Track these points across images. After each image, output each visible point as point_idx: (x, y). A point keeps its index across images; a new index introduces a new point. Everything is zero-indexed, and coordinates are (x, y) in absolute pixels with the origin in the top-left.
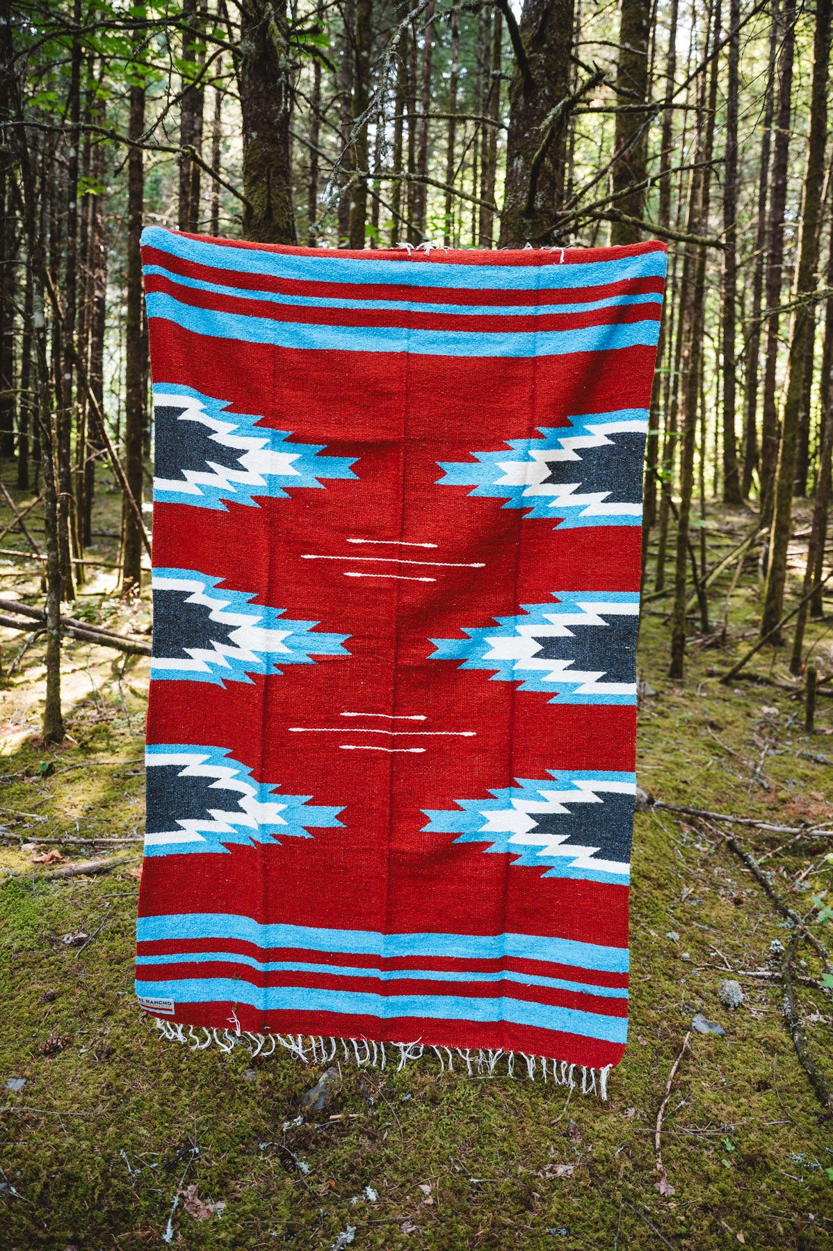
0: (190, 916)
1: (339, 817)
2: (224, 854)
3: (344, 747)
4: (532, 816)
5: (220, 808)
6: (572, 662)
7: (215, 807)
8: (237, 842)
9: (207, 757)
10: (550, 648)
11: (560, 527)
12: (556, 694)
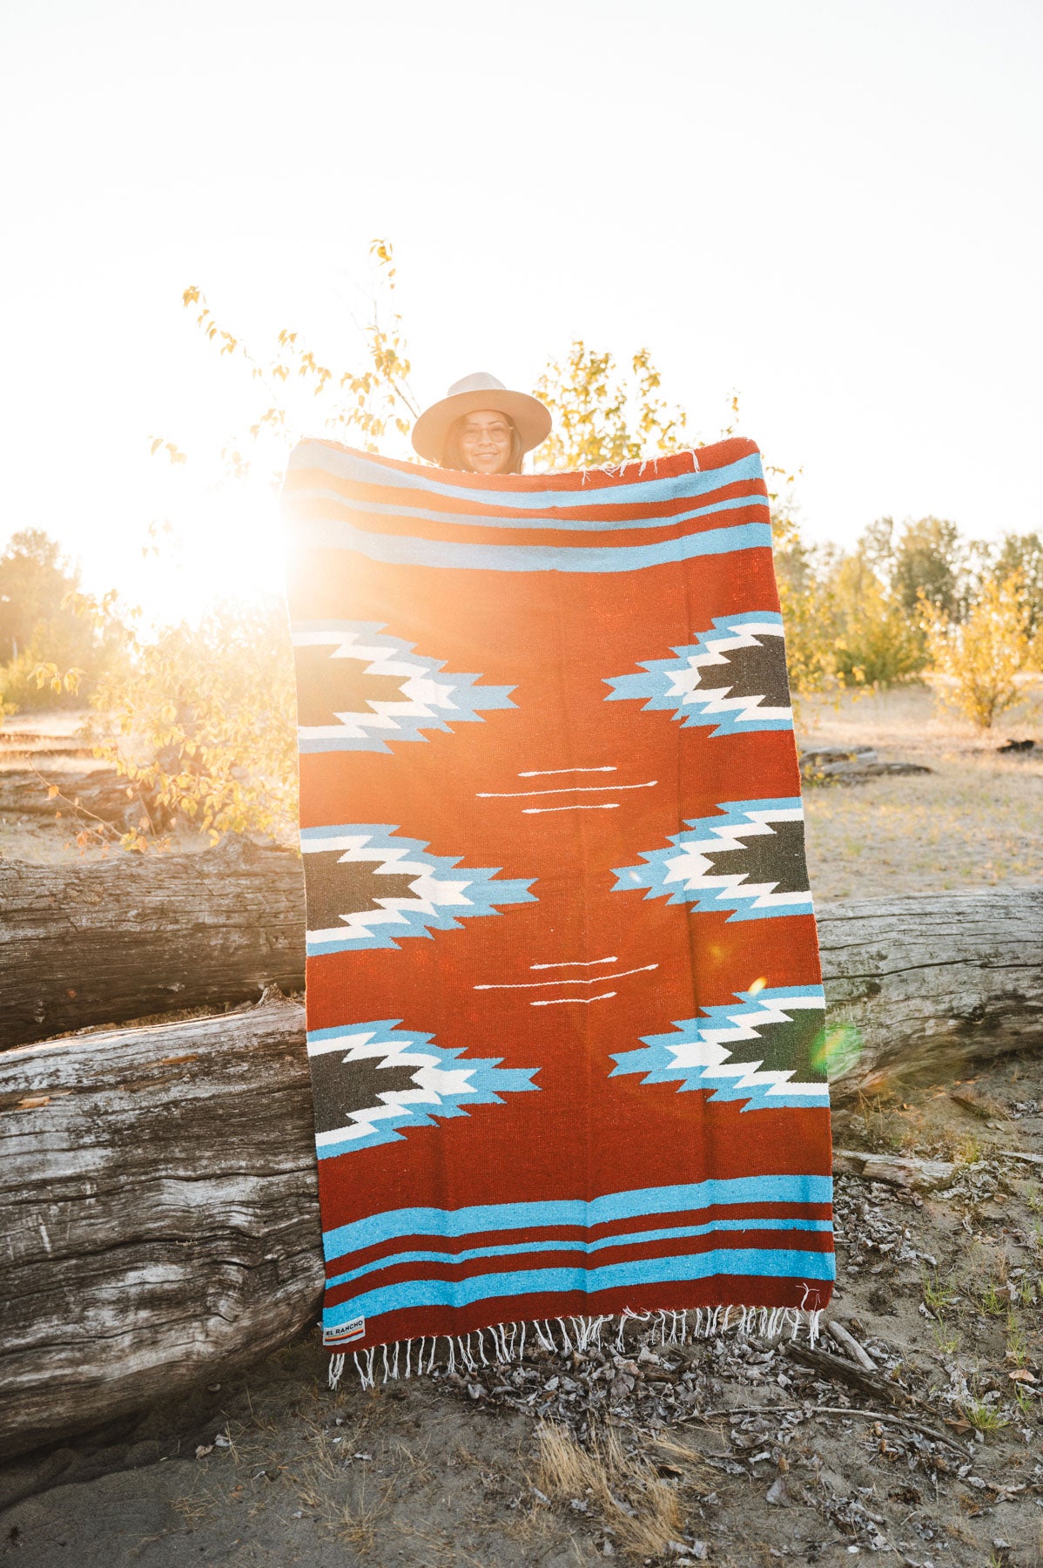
0: (371, 1219)
1: (533, 1080)
2: (399, 1142)
3: (536, 1004)
4: (724, 1045)
5: (391, 1089)
6: (746, 875)
7: (385, 1089)
8: (413, 1124)
9: (371, 1035)
10: (722, 863)
11: (715, 734)
12: (733, 912)
